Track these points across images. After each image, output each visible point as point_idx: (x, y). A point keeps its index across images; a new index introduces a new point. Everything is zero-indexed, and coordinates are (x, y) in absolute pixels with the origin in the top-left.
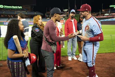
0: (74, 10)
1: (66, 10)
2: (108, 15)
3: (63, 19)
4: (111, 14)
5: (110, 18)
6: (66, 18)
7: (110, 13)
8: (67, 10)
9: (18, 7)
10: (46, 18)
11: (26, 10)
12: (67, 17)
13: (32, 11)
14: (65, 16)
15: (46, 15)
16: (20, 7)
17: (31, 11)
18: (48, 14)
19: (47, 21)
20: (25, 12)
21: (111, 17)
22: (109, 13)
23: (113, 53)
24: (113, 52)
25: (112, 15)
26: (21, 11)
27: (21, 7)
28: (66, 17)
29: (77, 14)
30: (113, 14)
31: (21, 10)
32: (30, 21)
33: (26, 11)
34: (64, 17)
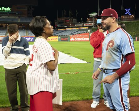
1: (94, 14)
3: (89, 31)
6: (94, 29)
8: (96, 14)
9: (3, 8)
10: (57, 30)
11: (18, 14)
12: (96, 28)
13: (31, 17)
14: (92, 24)
15: (56, 23)
16: (6, 9)
17: (28, 17)
18: (60, 23)
19: (58, 34)
20: (17, 17)
26: (9, 17)
27: (9, 9)
28: (94, 27)
31: (10, 14)
32: (26, 35)
33: (19, 17)
34: (90, 27)
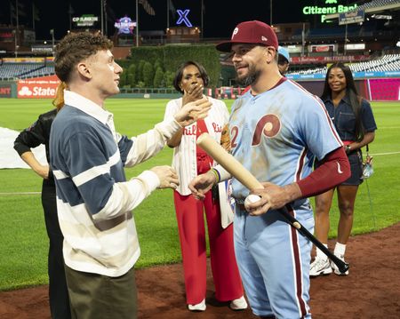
0: (133, 20)
1: (88, 20)
2: (299, 54)
4: (311, 48)
5: (307, 69)
7: (307, 44)
21: (312, 63)
22: (301, 43)
23: (376, 235)
24: (372, 232)
25: (314, 51)
29: (148, 43)
30: (320, 47)
